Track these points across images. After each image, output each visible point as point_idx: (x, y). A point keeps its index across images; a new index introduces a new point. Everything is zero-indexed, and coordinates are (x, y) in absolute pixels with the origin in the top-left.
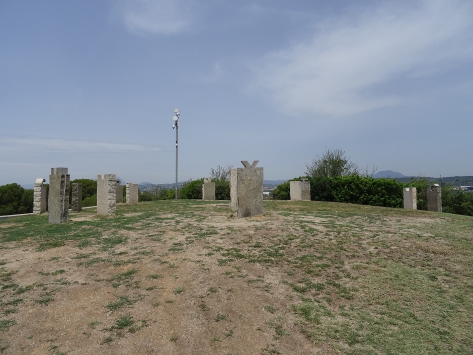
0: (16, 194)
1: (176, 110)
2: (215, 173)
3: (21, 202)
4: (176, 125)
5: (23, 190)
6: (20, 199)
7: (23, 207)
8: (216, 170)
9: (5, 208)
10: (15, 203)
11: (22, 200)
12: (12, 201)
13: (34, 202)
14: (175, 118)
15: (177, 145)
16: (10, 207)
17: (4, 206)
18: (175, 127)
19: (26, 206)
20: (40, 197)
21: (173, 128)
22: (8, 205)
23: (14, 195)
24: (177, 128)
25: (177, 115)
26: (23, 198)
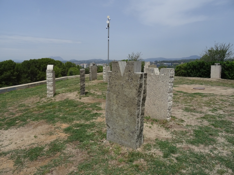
0: (12, 65)
1: (108, 17)
2: (130, 57)
3: (15, 70)
4: (108, 26)
5: (15, 64)
6: (14, 68)
7: (16, 73)
8: (131, 55)
9: (6, 73)
10: (12, 71)
11: (15, 69)
12: (10, 69)
13: (47, 87)
14: (108, 22)
15: (109, 39)
16: (9, 72)
17: (6, 72)
18: (108, 28)
19: (17, 72)
20: (52, 82)
21: (107, 28)
22: (8, 72)
23: (11, 66)
24: (109, 29)
25: (109, 20)
26: (16, 68)
